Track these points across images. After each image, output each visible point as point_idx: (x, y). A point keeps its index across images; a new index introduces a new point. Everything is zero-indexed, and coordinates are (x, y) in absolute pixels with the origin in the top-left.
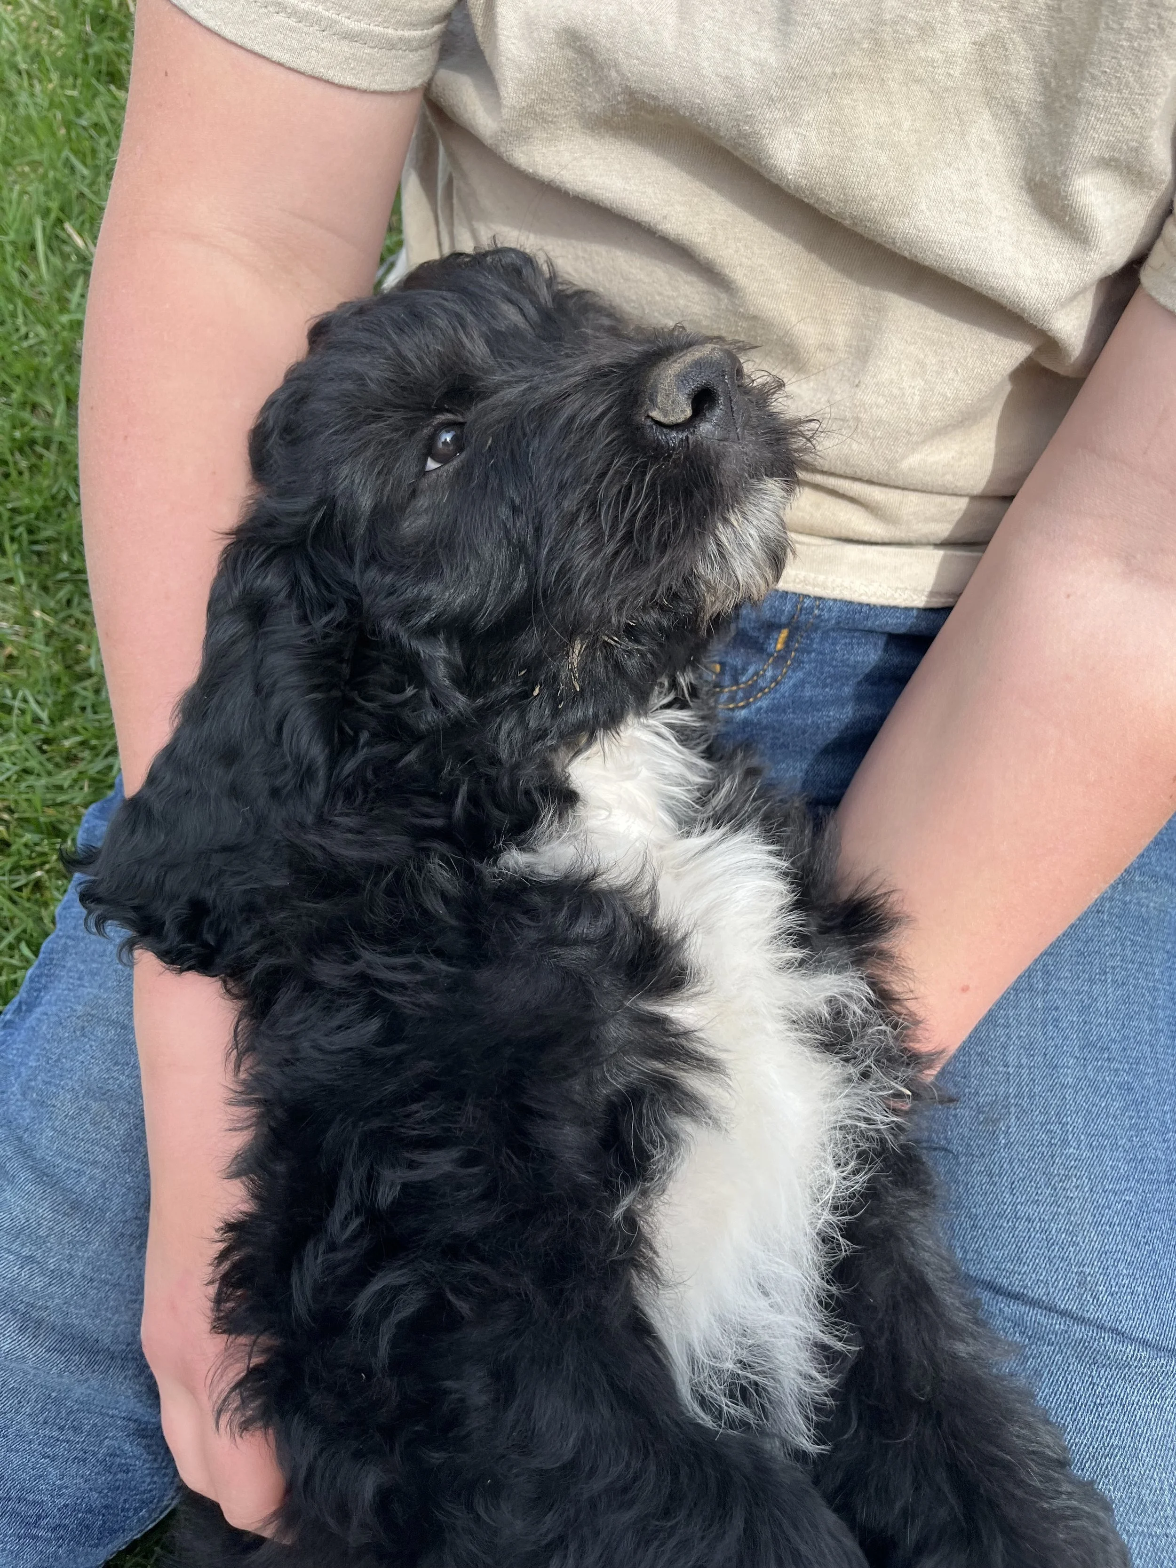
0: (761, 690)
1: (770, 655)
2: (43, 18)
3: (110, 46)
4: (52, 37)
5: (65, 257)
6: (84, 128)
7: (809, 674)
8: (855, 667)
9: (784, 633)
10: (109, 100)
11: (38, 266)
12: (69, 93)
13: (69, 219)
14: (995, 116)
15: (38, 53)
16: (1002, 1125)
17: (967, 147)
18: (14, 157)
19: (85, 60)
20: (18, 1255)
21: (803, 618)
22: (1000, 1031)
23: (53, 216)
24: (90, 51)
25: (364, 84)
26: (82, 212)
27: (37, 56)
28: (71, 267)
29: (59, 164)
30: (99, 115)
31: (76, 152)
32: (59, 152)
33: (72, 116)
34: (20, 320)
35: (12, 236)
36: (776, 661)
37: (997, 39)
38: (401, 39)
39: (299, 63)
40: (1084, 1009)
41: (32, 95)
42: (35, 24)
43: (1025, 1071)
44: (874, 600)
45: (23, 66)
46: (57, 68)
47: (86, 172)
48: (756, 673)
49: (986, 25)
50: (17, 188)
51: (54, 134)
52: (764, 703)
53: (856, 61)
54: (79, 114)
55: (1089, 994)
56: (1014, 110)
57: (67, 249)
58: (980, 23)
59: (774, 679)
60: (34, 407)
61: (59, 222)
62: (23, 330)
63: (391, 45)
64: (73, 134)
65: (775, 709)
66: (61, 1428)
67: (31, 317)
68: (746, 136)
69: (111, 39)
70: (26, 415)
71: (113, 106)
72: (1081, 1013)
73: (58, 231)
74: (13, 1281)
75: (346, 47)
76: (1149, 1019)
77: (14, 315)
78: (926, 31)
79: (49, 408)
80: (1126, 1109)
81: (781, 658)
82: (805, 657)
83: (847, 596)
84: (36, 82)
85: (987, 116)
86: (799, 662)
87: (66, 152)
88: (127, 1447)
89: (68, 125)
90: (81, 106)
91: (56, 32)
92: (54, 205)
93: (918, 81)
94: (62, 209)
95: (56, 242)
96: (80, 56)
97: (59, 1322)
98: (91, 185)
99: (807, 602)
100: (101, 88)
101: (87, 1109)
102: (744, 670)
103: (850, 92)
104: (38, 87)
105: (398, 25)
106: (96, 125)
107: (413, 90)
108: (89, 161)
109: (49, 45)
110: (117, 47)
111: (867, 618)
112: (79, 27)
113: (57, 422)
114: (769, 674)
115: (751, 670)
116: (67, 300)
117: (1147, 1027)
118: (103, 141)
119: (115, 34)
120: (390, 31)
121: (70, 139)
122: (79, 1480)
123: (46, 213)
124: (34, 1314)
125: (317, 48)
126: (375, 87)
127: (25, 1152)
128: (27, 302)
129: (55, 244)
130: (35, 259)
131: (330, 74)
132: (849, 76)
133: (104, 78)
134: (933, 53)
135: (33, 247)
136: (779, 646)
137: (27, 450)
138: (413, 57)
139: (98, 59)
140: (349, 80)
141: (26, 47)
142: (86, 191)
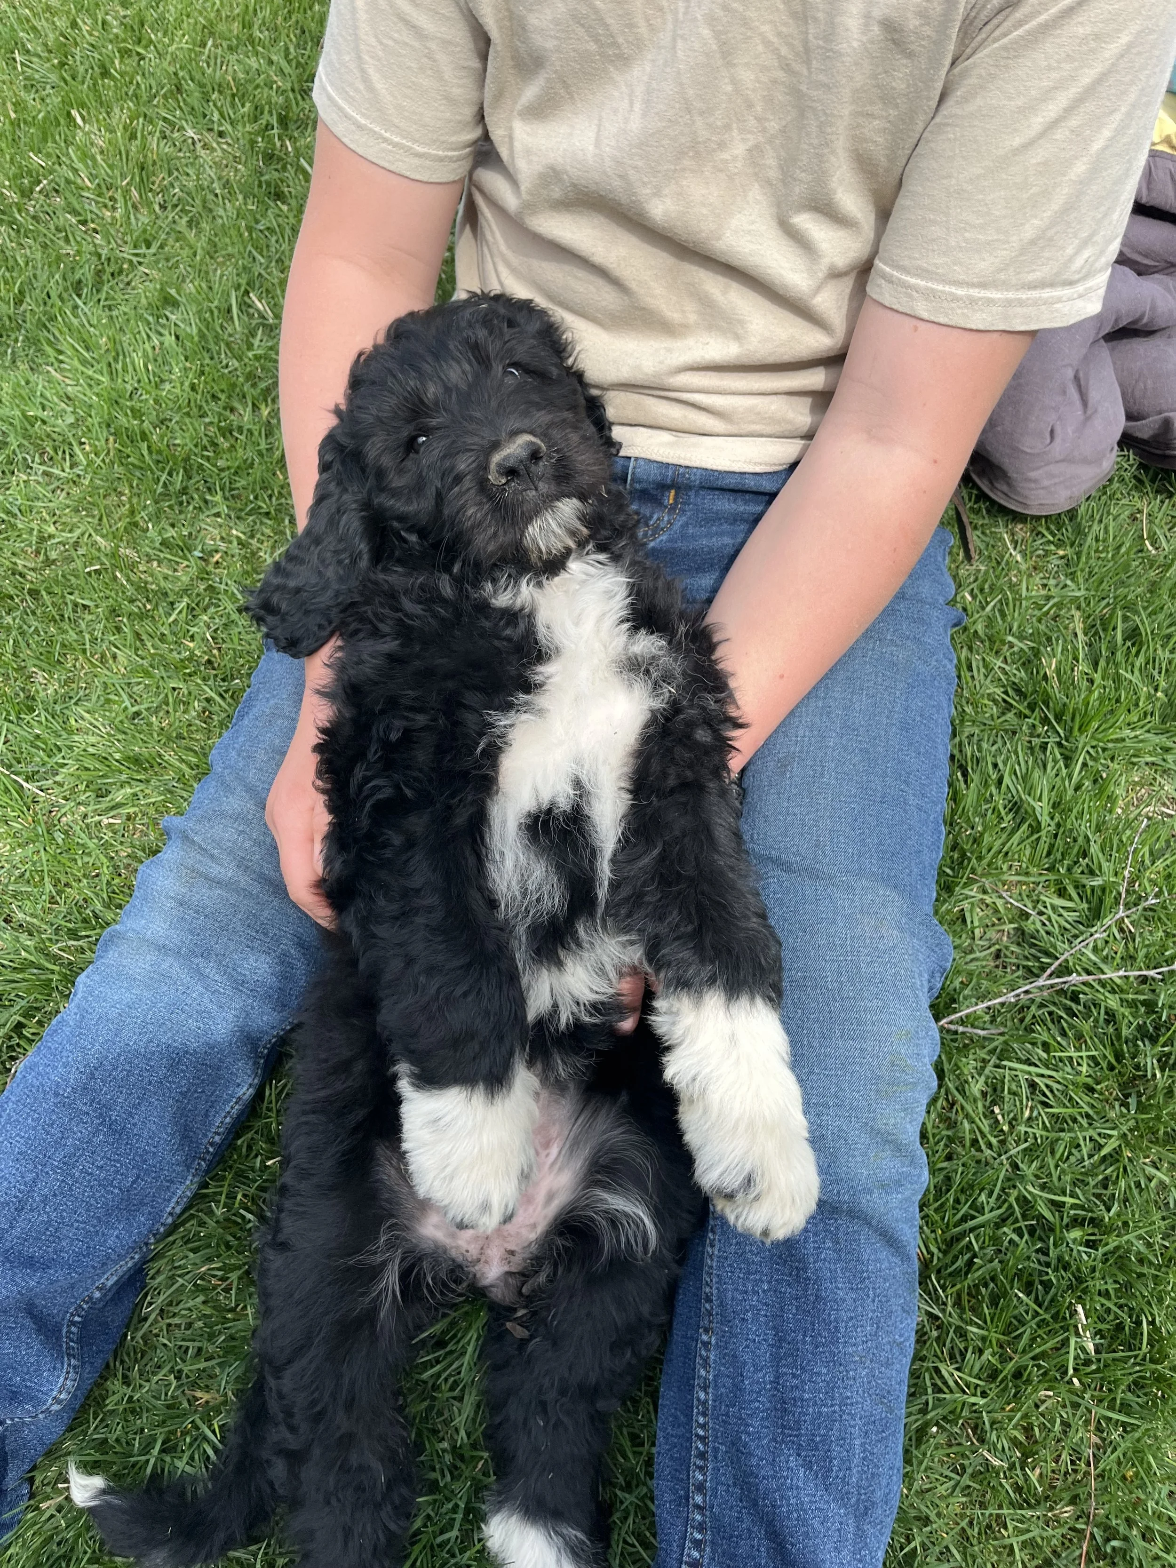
0: (662, 529)
1: (666, 507)
2: (231, 158)
3: (276, 175)
4: (236, 170)
5: (251, 316)
6: (261, 231)
7: (690, 518)
8: (717, 513)
9: (673, 492)
10: (277, 211)
11: (233, 322)
12: (250, 207)
13: (253, 290)
14: (761, 186)
15: (228, 181)
16: (789, 768)
17: (748, 203)
18: (216, 252)
19: (260, 186)
20: (237, 830)
21: (680, 480)
22: (796, 719)
23: (242, 289)
24: (263, 179)
25: (425, 179)
26: (261, 287)
27: (227, 184)
28: (254, 322)
29: (246, 255)
30: (270, 221)
31: (256, 248)
32: (245, 248)
33: (253, 224)
34: (223, 356)
35: (216, 303)
36: (670, 510)
37: (757, 147)
38: (446, 156)
39: (392, 168)
40: (846, 708)
41: (225, 210)
42: (225, 162)
43: (806, 739)
44: (720, 468)
45: (218, 191)
46: (241, 192)
47: (262, 261)
48: (658, 519)
49: (752, 140)
50: (219, 272)
51: (241, 235)
52: (664, 538)
53: (687, 162)
54: (257, 222)
55: (851, 701)
56: (769, 182)
57: (251, 311)
58: (748, 139)
59: (669, 522)
60: (232, 410)
61: (247, 293)
62: (224, 362)
63: (441, 159)
64: (254, 235)
65: (670, 540)
66: (257, 932)
67: (229, 354)
68: (634, 202)
69: (276, 170)
70: (228, 413)
71: (279, 216)
72: (844, 710)
73: (246, 299)
74: (234, 843)
75: (416, 161)
76: (888, 717)
77: (219, 353)
78: (722, 145)
79: (242, 412)
80: (863, 761)
81: (673, 509)
82: (687, 507)
83: (704, 465)
84: (227, 201)
85: (756, 186)
86: (683, 511)
87: (249, 248)
88: (292, 951)
89: (250, 229)
90: (258, 216)
91: (240, 167)
92: (243, 282)
93: (721, 171)
94: (248, 284)
95: (245, 306)
96: (256, 183)
97: (257, 870)
98: (265, 269)
99: (681, 470)
100: (272, 204)
101: (273, 758)
102: (651, 517)
103: (686, 178)
104: (228, 204)
105: (444, 150)
106: (268, 228)
107: (454, 182)
108: (265, 253)
109: (235, 176)
110: (281, 176)
111: (718, 479)
112: (255, 163)
113: (246, 419)
114: (666, 519)
115: (655, 517)
116: (253, 345)
117: (885, 721)
118: (274, 239)
119: (279, 167)
120: (441, 153)
121: (252, 239)
122: (266, 966)
123: (238, 287)
124: (245, 863)
125: (402, 161)
126: (431, 180)
127: (241, 780)
128: (228, 345)
129: (244, 308)
130: (232, 318)
131: (408, 174)
132: (684, 170)
133: (272, 197)
134: (726, 156)
135: (229, 310)
136: (671, 501)
137: (228, 435)
138: (455, 165)
139: (268, 184)
140: (418, 177)
141: (219, 179)
142: (263, 272)
